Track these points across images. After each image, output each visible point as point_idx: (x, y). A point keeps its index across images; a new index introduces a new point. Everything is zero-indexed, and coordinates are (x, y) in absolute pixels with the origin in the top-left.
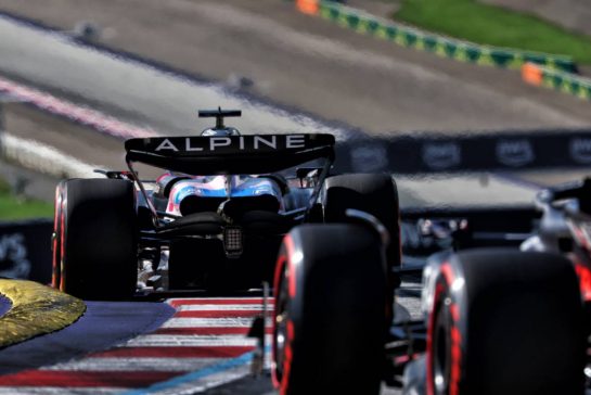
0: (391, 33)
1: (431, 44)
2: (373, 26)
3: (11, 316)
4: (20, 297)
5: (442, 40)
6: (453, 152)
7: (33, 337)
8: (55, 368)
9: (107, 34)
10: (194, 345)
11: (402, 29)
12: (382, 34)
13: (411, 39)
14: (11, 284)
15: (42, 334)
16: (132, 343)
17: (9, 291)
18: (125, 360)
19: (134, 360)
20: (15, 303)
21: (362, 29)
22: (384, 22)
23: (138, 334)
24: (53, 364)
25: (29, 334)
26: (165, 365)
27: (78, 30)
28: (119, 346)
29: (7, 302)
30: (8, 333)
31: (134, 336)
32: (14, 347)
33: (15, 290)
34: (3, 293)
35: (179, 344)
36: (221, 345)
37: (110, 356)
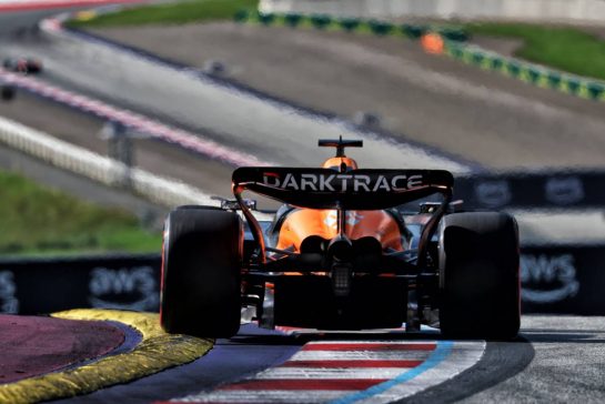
0: (515, 70)
1: (555, 81)
2: (496, 63)
3: (142, 349)
4: (151, 330)
5: (566, 77)
6: (576, 188)
7: (164, 370)
8: (186, 400)
9: (235, 71)
10: (322, 378)
11: (526, 66)
12: (505, 71)
13: (535, 76)
14: (142, 317)
15: (173, 366)
16: (260, 375)
17: (140, 323)
18: (254, 392)
19: (263, 392)
20: (146, 336)
21: (486, 66)
22: (507, 60)
23: (267, 367)
24: (184, 396)
25: (160, 366)
26: (293, 397)
27: (207, 67)
28: (248, 378)
29: (139, 335)
30: (139, 365)
31: (263, 368)
32: (145, 380)
33: (145, 322)
34: (134, 326)
35: (307, 377)
36: (348, 377)
37: (240, 389)
